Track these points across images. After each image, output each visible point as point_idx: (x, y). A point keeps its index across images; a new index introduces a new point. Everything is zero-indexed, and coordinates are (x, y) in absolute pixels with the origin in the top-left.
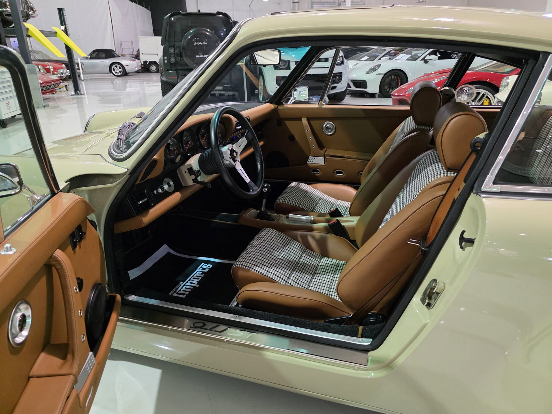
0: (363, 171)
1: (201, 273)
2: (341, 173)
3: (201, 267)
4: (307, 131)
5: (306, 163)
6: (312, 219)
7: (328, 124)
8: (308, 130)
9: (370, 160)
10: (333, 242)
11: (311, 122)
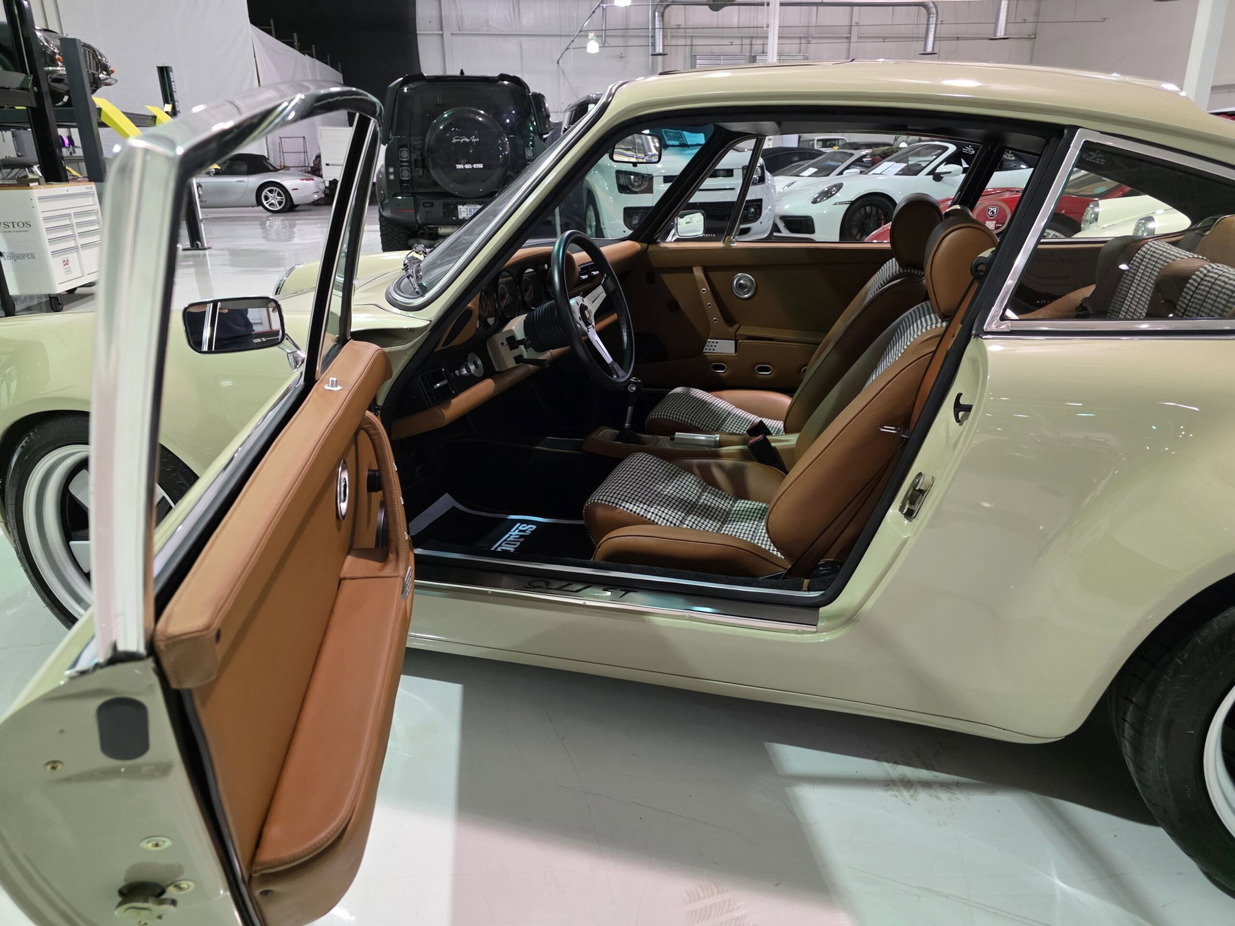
0: (806, 365)
1: (518, 536)
2: (767, 369)
3: (517, 529)
4: (704, 291)
5: (701, 352)
6: (718, 439)
7: (742, 278)
8: (705, 289)
9: (819, 344)
10: (756, 474)
11: (711, 274)
